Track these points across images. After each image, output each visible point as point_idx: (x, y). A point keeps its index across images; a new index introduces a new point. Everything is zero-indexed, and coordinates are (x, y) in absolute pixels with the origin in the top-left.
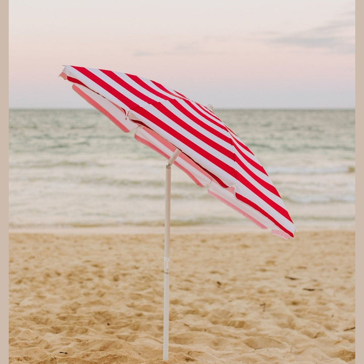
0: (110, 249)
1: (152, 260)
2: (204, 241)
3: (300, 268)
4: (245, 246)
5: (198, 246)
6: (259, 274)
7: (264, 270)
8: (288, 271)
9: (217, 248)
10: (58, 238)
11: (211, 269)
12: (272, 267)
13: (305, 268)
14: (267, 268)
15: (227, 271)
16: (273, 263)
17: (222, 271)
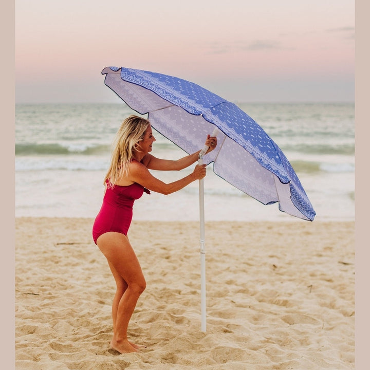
0: (181, 233)
1: (217, 245)
2: (270, 228)
4: (308, 233)
5: (264, 232)
6: (315, 259)
7: (321, 256)
8: (343, 256)
9: (280, 234)
11: (270, 253)
12: (329, 253)
14: (323, 253)
15: (285, 255)
16: (330, 249)
17: (280, 255)
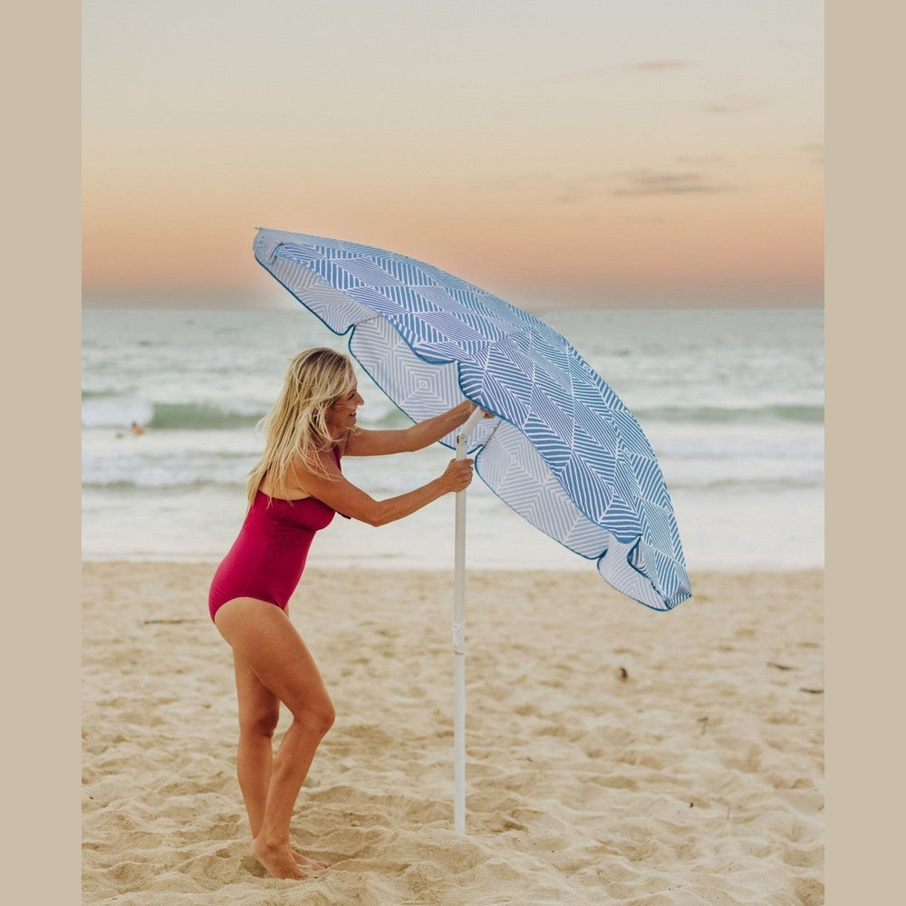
0: (422, 598)
1: (500, 624)
3: (806, 645)
4: (702, 599)
5: (605, 596)
6: (716, 657)
7: (728, 649)
8: (778, 651)
10: (322, 575)
11: (616, 644)
12: (745, 643)
13: (815, 646)
14: (736, 644)
15: (650, 648)
16: (750, 633)
17: (637, 648)
